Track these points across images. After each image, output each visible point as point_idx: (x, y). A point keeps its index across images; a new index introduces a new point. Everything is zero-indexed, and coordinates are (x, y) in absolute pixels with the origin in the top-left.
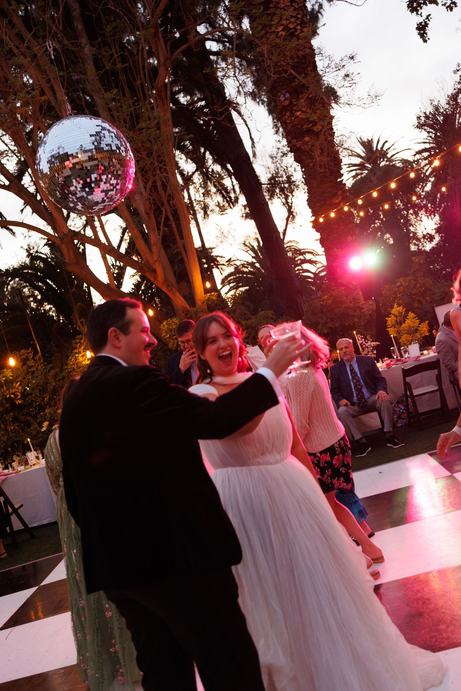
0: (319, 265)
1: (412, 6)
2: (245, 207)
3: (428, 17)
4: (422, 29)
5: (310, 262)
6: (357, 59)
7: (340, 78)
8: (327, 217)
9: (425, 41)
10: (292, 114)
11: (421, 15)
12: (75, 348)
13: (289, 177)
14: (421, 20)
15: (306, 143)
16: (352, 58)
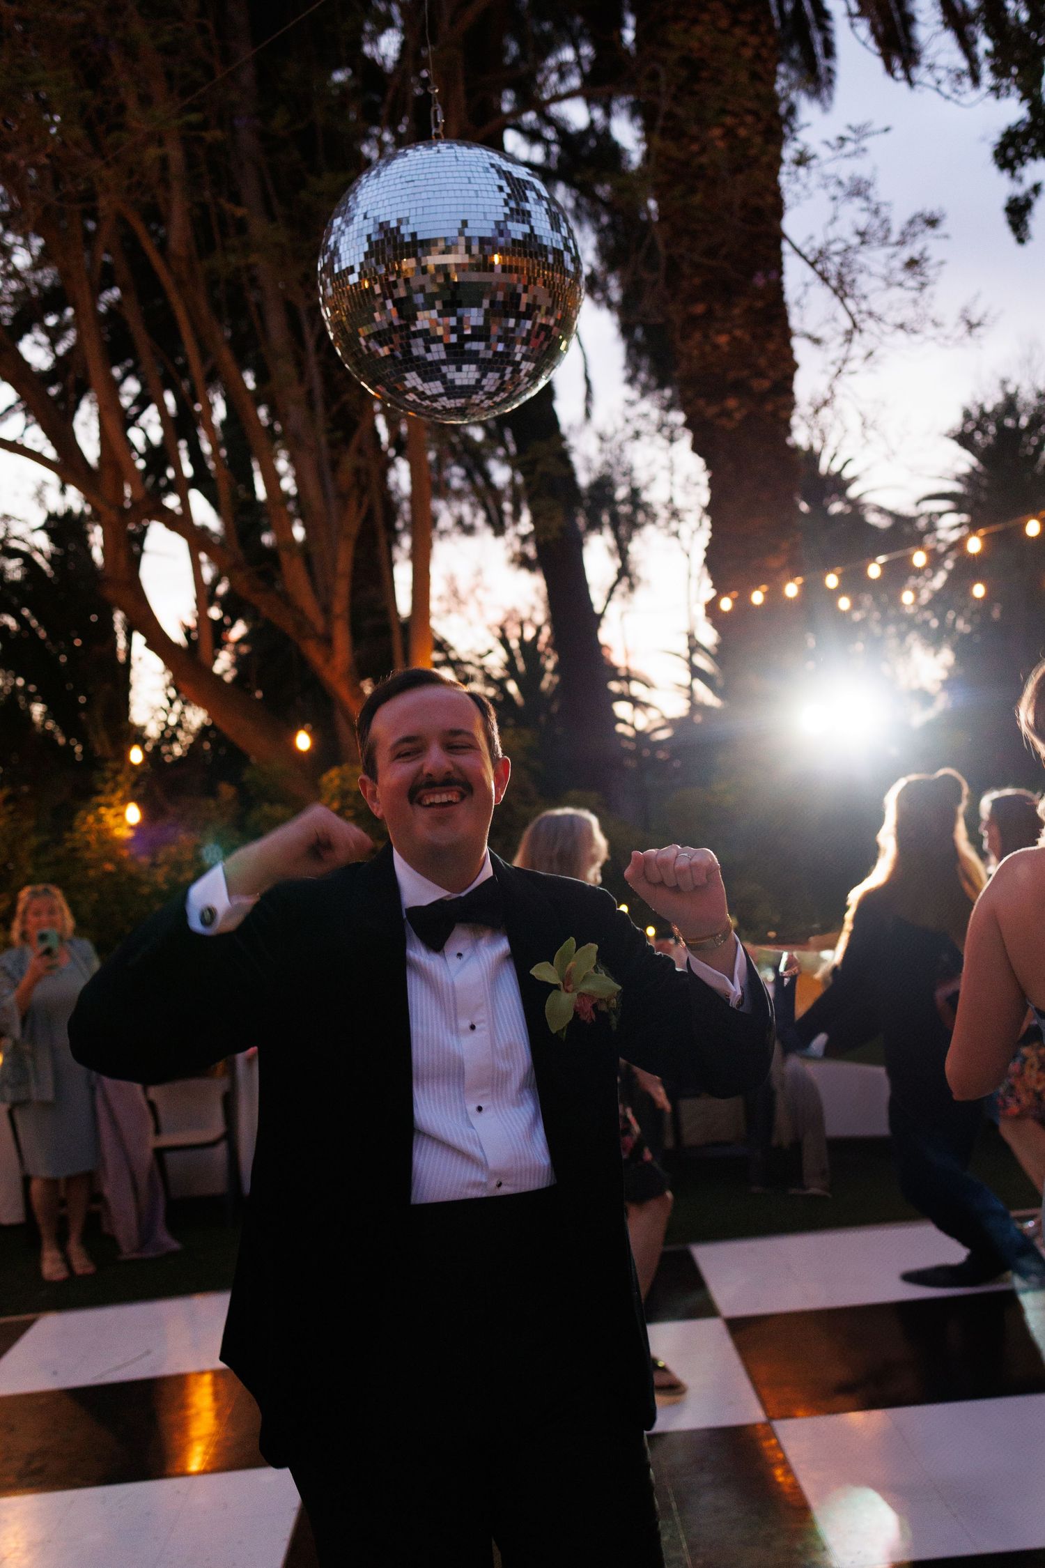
0: (653, 714)
1: (1004, 156)
2: (524, 539)
3: (1036, 189)
4: (1018, 212)
5: (635, 702)
6: (943, 228)
7: (898, 264)
8: (743, 604)
9: (1021, 240)
10: (706, 336)
11: (1020, 180)
12: (99, 793)
13: (635, 493)
14: (1019, 190)
15: (727, 414)
16: (932, 222)
